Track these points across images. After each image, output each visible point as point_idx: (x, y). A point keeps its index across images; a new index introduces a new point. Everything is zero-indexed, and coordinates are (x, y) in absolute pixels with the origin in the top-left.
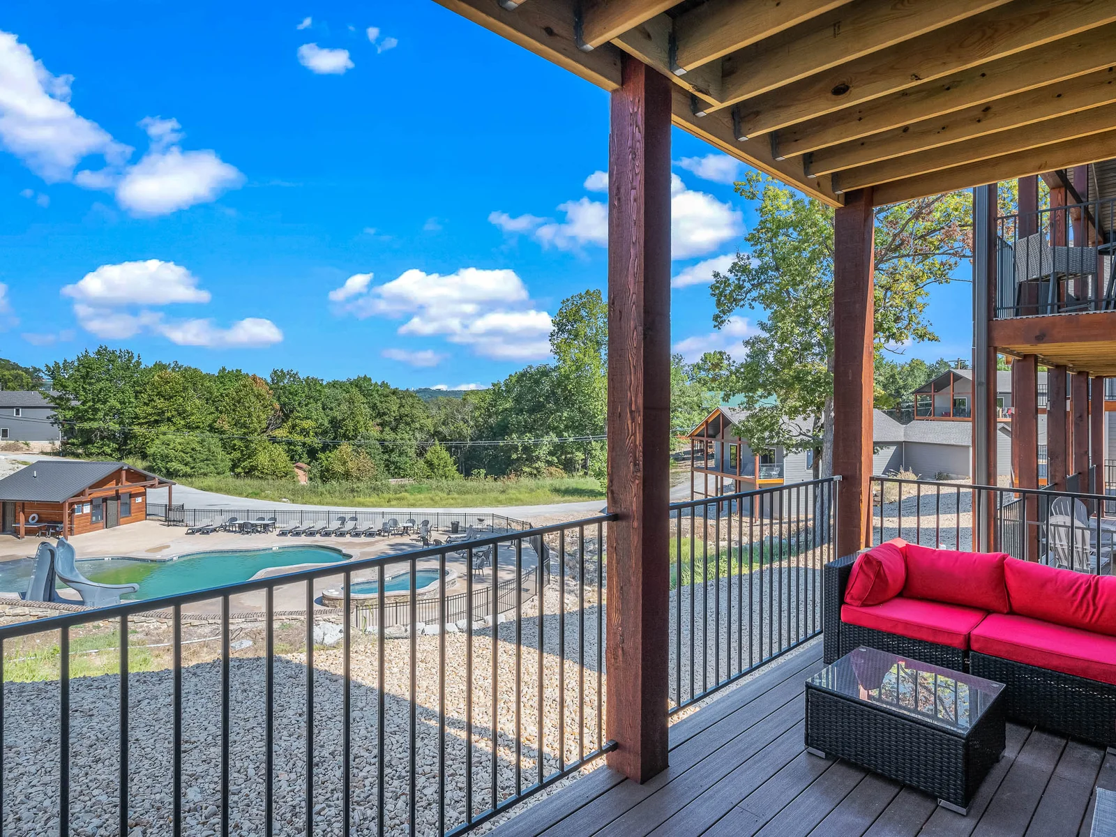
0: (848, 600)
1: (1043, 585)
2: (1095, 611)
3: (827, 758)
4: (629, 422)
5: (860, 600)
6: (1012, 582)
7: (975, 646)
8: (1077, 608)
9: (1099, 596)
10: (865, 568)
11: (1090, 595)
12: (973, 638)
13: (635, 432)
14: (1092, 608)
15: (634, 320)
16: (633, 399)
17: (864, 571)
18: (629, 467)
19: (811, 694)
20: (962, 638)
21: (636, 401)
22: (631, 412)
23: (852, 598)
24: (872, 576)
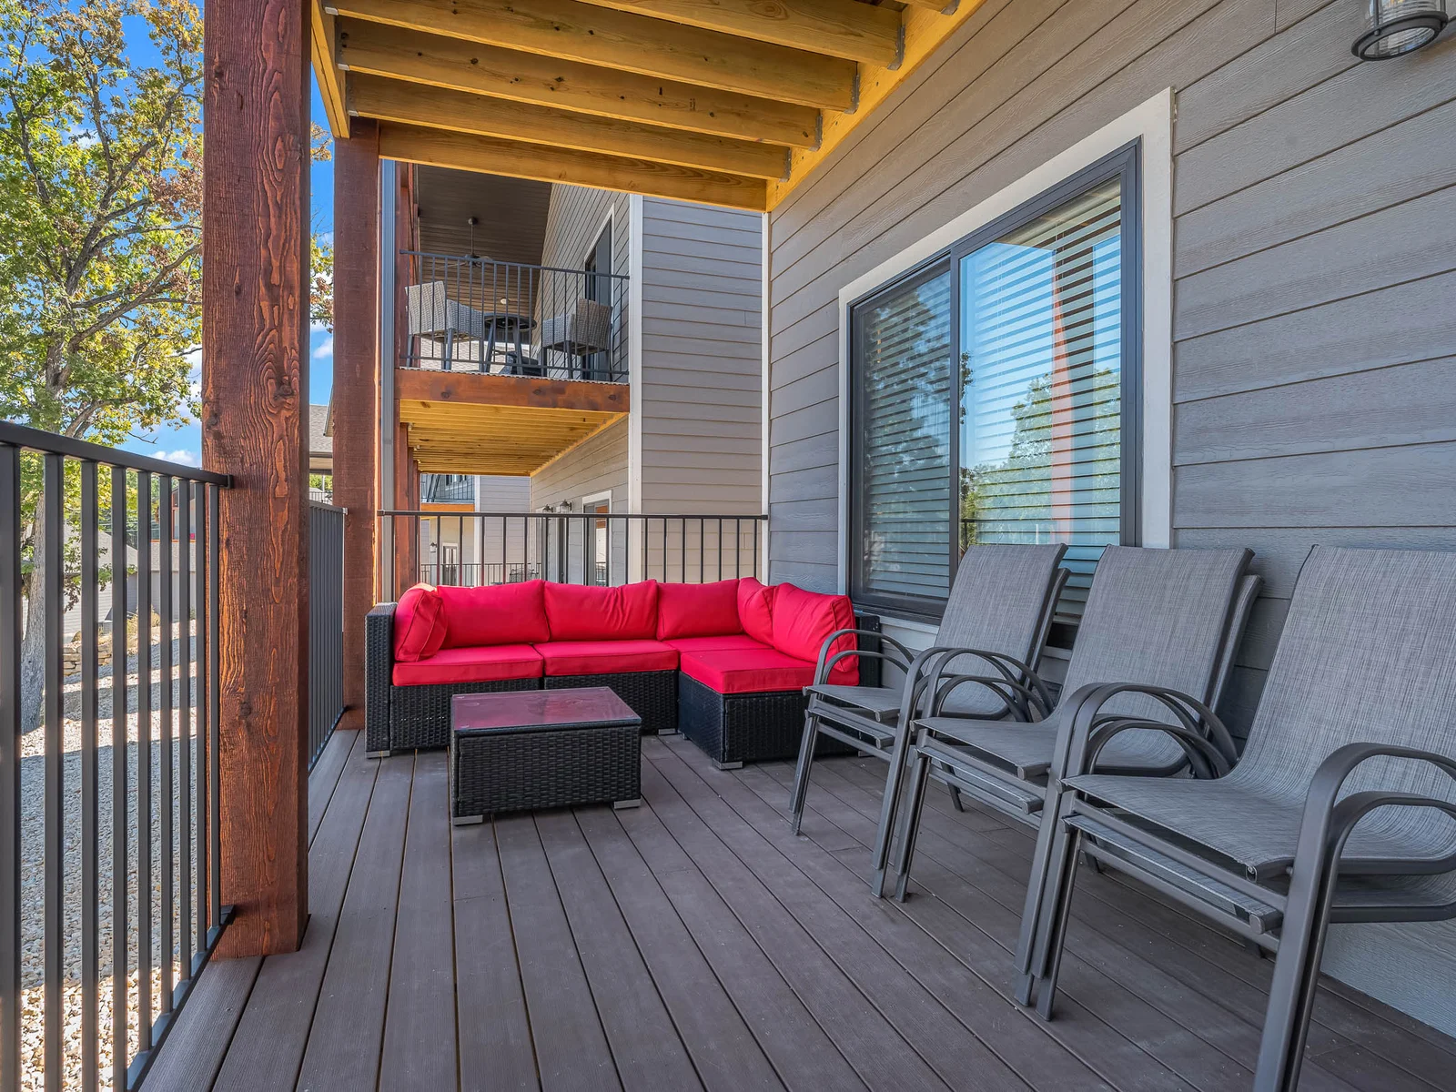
0: (401, 656)
1: (581, 602)
2: (623, 617)
3: (486, 820)
4: (264, 305)
5: (416, 653)
6: (552, 604)
7: (550, 670)
8: (610, 619)
9: (625, 602)
10: (422, 610)
11: (618, 604)
12: (548, 662)
13: (281, 324)
14: (621, 616)
15: (277, 119)
16: (275, 263)
17: (422, 616)
18: (264, 388)
19: (464, 745)
20: (539, 662)
21: (282, 269)
22: (269, 286)
23: (406, 652)
24: (431, 618)
